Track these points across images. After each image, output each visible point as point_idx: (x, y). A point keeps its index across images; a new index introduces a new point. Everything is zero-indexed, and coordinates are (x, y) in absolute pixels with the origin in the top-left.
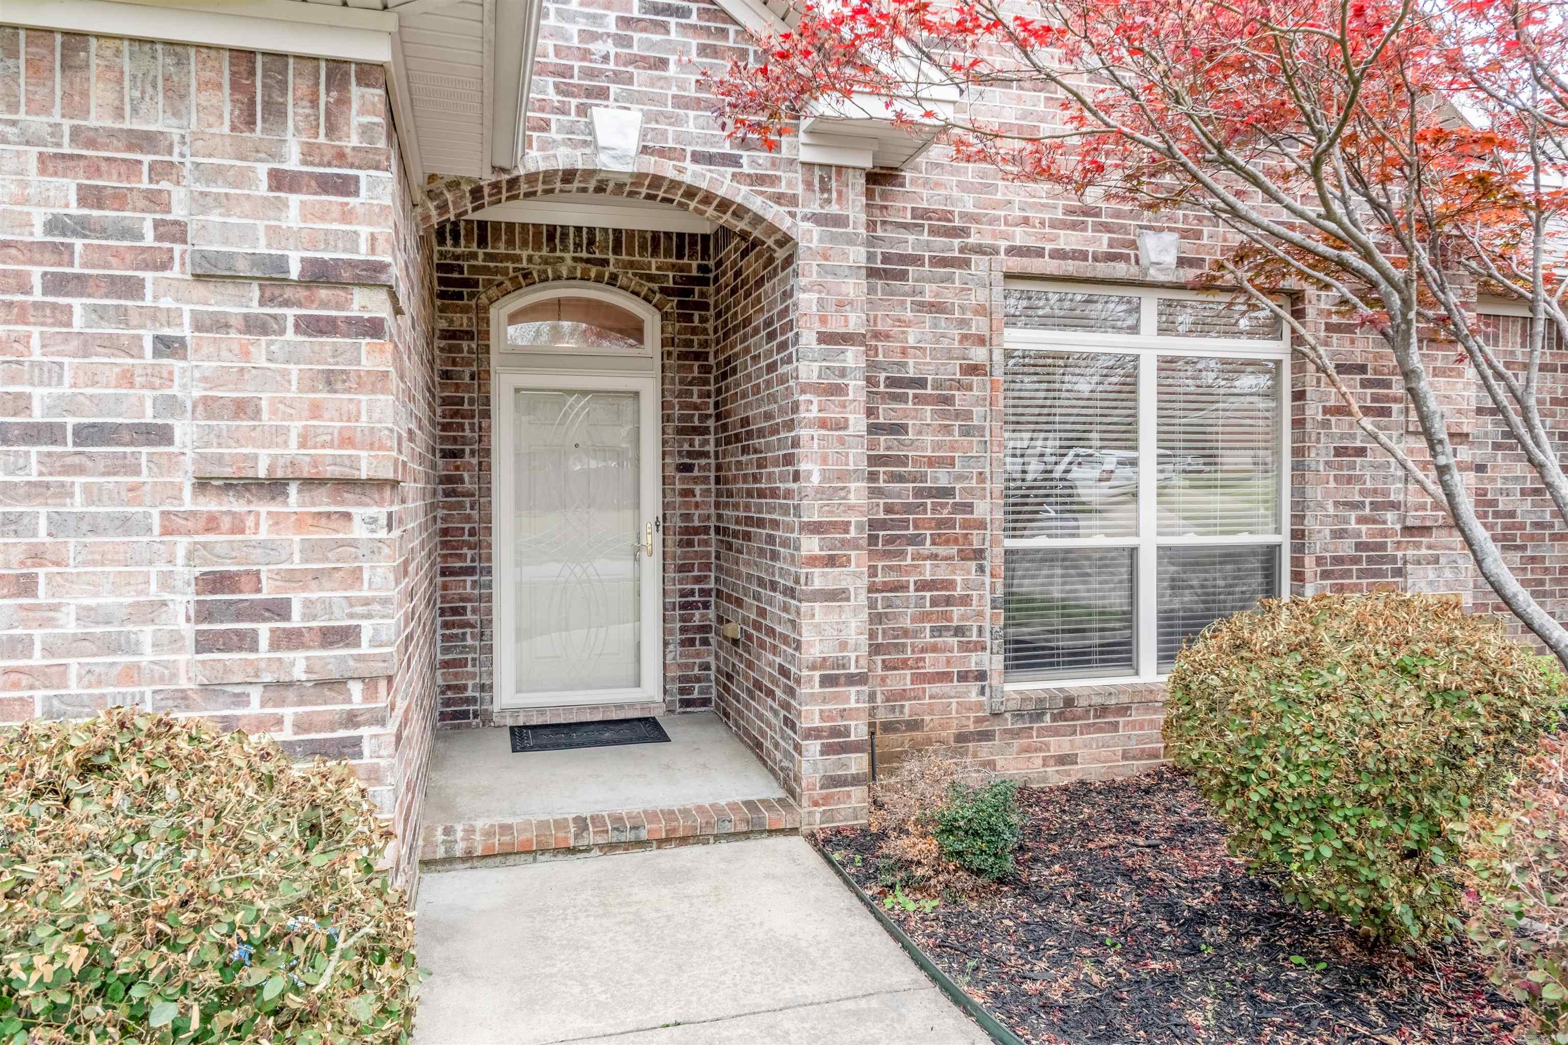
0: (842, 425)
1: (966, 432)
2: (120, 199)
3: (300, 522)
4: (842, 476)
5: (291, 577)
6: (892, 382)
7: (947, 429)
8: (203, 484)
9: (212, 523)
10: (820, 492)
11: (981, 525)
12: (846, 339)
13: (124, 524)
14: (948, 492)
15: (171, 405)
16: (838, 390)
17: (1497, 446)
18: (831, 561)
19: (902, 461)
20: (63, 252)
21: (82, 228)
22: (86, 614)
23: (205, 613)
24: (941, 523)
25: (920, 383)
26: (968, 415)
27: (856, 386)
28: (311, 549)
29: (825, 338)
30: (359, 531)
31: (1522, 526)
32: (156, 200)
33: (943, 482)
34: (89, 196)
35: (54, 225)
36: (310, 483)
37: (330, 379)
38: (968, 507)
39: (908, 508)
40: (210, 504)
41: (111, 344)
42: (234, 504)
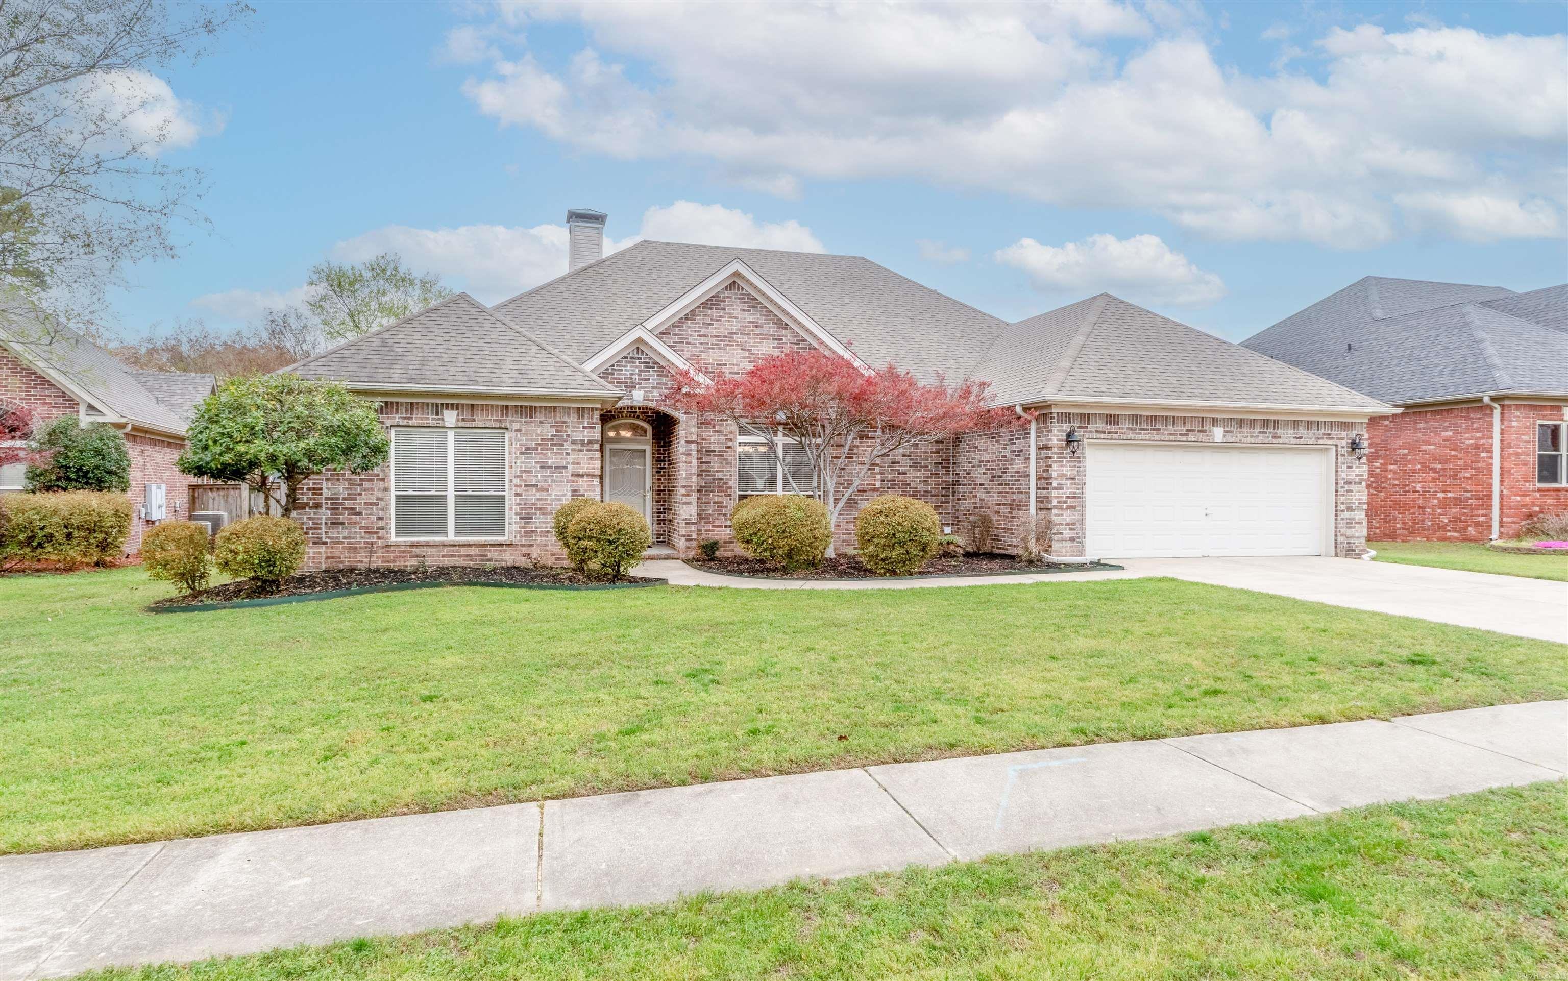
0: (691, 462)
1: (727, 464)
2: (561, 431)
3: (586, 481)
4: (691, 475)
5: (585, 490)
6: (707, 451)
7: (722, 463)
8: (572, 475)
9: (573, 481)
10: (685, 479)
11: (731, 488)
12: (692, 442)
13: (561, 481)
14: (722, 479)
15: (568, 463)
16: (690, 454)
17: (910, 467)
18: (688, 495)
19: (709, 471)
20: (553, 440)
21: (556, 436)
22: (556, 495)
23: (573, 495)
24: (720, 487)
25: (715, 451)
26: (727, 459)
27: (694, 453)
28: (588, 486)
29: (686, 442)
30: (595, 483)
31: (920, 492)
32: (566, 431)
33: (720, 477)
34: (557, 431)
35: (552, 436)
36: (588, 475)
37: (591, 459)
38: (727, 483)
39: (711, 483)
40: (573, 479)
41: (560, 454)
42: (576, 479)
